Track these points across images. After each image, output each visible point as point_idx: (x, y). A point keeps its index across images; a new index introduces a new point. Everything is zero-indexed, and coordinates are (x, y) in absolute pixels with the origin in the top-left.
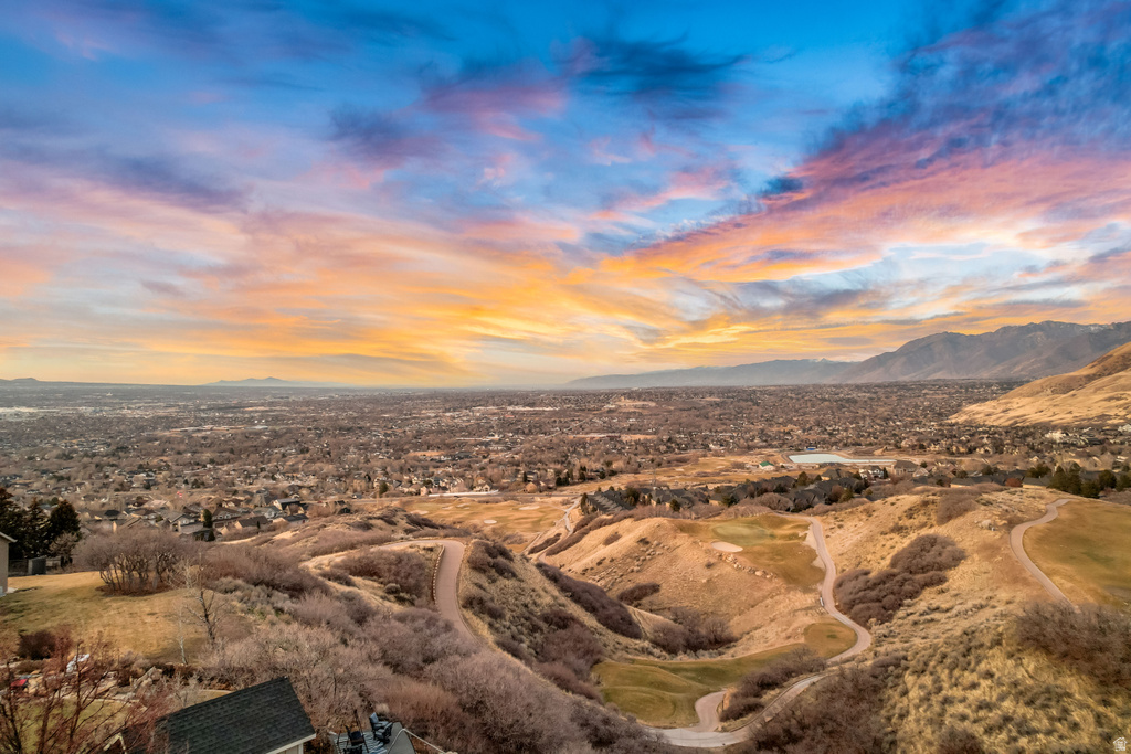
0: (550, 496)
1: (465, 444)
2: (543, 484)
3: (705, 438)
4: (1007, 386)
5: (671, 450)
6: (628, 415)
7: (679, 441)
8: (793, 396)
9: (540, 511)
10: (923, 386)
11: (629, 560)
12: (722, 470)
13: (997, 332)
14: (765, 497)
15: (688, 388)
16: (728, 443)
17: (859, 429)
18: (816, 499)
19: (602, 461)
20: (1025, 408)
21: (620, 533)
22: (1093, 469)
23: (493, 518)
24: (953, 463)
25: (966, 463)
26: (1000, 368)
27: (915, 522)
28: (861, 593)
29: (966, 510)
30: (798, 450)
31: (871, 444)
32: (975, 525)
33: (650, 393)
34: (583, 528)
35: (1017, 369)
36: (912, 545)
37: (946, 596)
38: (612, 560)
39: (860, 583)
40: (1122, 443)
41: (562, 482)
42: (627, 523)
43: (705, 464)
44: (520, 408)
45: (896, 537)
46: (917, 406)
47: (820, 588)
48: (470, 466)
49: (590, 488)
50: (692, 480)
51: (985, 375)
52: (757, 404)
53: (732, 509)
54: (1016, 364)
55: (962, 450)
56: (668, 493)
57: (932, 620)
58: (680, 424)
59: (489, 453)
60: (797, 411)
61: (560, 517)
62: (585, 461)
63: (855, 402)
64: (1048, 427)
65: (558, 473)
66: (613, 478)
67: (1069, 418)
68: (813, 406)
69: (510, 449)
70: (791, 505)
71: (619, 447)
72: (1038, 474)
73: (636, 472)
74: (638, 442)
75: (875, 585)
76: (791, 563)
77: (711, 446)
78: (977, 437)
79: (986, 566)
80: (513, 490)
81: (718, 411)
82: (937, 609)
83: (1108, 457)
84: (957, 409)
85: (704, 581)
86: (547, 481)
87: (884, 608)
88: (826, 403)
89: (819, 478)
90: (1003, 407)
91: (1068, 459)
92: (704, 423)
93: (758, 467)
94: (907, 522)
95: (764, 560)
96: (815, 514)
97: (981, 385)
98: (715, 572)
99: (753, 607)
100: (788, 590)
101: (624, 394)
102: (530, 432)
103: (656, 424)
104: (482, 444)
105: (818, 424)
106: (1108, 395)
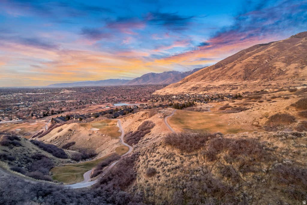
0: (41, 120)
1: (10, 105)
2: (38, 116)
3: (91, 101)
4: (165, 86)
5: (81, 105)
6: (68, 95)
7: (83, 102)
8: (115, 89)
9: (37, 125)
10: (147, 86)
11: (65, 136)
12: (95, 109)
13: (163, 73)
14: (106, 115)
15: (86, 87)
16: (97, 102)
17: (131, 97)
18: (120, 114)
19: (59, 108)
20: (168, 91)
21: (63, 128)
22: (181, 104)
23: (20, 128)
24: (153, 104)
25: (156, 104)
26: (163, 81)
27: (143, 118)
28: (130, 137)
29: (155, 114)
30: (116, 103)
31: (134, 100)
32: (157, 117)
33: (74, 88)
34: (51, 128)
35: (167, 82)
36: (143, 124)
37: (151, 135)
38: (60, 137)
39: (130, 135)
40: (186, 98)
41: (45, 115)
42: (65, 125)
43: (91, 108)
44: (31, 94)
45: (139, 122)
46: (145, 91)
47: (120, 137)
48: (11, 113)
49: (55, 117)
50: (87, 112)
51: (160, 83)
52: (105, 91)
53: (97, 119)
54: (167, 81)
55: (155, 101)
56: (79, 116)
57: (147, 142)
58: (84, 97)
59: (19, 108)
60: (116, 93)
61: (44, 126)
62: (53, 109)
63: (131, 90)
64: (173, 95)
65: (44, 112)
66: (62, 113)
67: (177, 93)
68: (120, 91)
69: (27, 106)
70: (113, 117)
71: (65, 104)
72: (171, 105)
73: (70, 111)
74: (70, 103)
75: (134, 135)
76: (113, 132)
77: (93, 103)
78: (158, 98)
79: (159, 127)
80: (28, 119)
81: (94, 93)
82: (148, 139)
83: (184, 101)
84: (154, 91)
85: (88, 139)
86: (40, 115)
87: (136, 140)
88: (124, 90)
89: (121, 109)
90: (164, 91)
91: (176, 102)
92: (90, 96)
93: (105, 107)
94: (142, 118)
95: (105, 132)
96: (119, 118)
97: (159, 85)
98: (92, 136)
99: (102, 145)
100: (112, 139)
101: (66, 89)
102: (35, 101)
103: (76, 97)
104: (16, 105)
105: (121, 96)
106: (184, 88)
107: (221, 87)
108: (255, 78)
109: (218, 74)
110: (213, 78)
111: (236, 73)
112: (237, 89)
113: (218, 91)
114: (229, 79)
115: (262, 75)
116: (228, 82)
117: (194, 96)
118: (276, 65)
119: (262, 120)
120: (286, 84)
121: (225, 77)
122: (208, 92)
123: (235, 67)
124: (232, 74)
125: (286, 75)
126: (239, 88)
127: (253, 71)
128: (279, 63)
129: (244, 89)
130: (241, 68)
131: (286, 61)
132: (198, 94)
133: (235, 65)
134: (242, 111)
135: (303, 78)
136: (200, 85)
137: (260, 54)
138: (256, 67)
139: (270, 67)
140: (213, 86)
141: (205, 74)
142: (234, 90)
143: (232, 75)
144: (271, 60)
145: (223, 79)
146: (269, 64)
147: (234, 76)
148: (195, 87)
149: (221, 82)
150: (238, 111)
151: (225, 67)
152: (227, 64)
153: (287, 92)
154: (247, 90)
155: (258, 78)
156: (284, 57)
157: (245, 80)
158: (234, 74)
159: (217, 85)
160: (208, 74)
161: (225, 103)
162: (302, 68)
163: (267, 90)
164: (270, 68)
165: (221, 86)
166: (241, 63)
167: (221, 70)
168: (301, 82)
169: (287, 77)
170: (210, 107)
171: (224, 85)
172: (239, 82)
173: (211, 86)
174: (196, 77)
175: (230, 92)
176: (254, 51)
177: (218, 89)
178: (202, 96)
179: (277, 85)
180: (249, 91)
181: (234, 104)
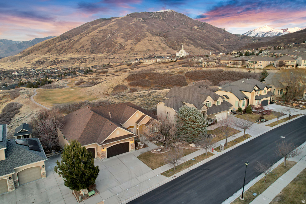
20: (3, 66)
29: (19, 95)
32: (22, 98)
36: (7, 106)
94: (1, 101)
106: (26, 62)
107: (70, 61)
108: (101, 51)
109: (65, 46)
110: (60, 51)
111: (83, 47)
112: (86, 62)
113: (67, 65)
114: (77, 52)
115: (107, 49)
116: (76, 55)
117: (41, 72)
118: (118, 41)
119: (109, 90)
120: (125, 57)
121: (73, 50)
122: (56, 66)
123: (81, 40)
124: (80, 47)
125: (126, 49)
126: (88, 61)
127: (99, 45)
128: (119, 38)
129: (92, 62)
130: (88, 41)
131: (125, 37)
132: (46, 69)
133: (81, 38)
134: (95, 85)
135: (137, 53)
136: (46, 58)
137: (103, 28)
138: (101, 41)
139: (113, 41)
140: (61, 60)
141: (50, 47)
142: (83, 64)
143: (80, 49)
144: (113, 35)
145: (71, 52)
146: (112, 38)
147: (81, 49)
148: (40, 61)
149: (69, 55)
150: (92, 85)
151: (71, 40)
152: (73, 36)
153: (125, 66)
154: (95, 64)
155: (104, 52)
156: (123, 33)
157: (92, 53)
158: (81, 47)
159: (65, 59)
160: (54, 46)
161: (79, 78)
162: (136, 44)
163: (112, 64)
164: (113, 43)
165: (69, 59)
166: (87, 36)
167: (67, 42)
168: (135, 56)
169: (126, 52)
170: (65, 83)
171: (72, 59)
172: (87, 55)
173: (59, 60)
174: (39, 50)
175: (80, 65)
176: (98, 25)
177: (67, 63)
178: (51, 71)
179: (119, 58)
180: (97, 64)
181: (87, 79)
